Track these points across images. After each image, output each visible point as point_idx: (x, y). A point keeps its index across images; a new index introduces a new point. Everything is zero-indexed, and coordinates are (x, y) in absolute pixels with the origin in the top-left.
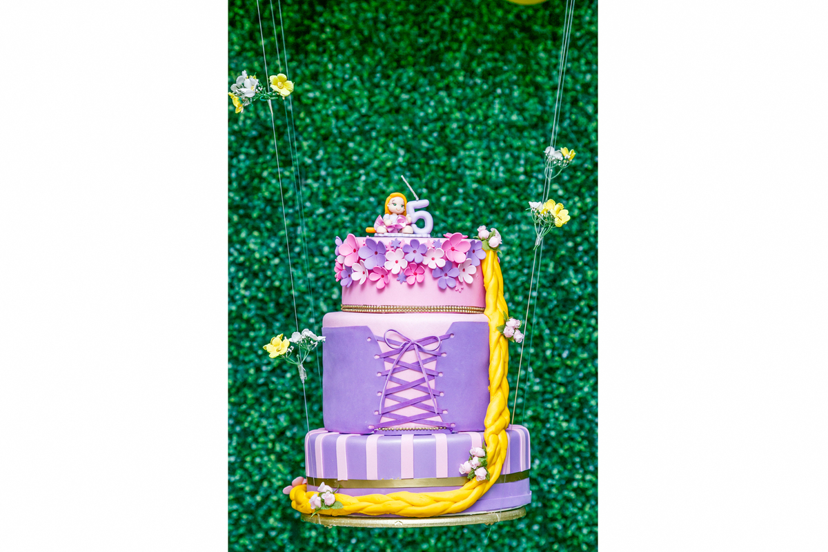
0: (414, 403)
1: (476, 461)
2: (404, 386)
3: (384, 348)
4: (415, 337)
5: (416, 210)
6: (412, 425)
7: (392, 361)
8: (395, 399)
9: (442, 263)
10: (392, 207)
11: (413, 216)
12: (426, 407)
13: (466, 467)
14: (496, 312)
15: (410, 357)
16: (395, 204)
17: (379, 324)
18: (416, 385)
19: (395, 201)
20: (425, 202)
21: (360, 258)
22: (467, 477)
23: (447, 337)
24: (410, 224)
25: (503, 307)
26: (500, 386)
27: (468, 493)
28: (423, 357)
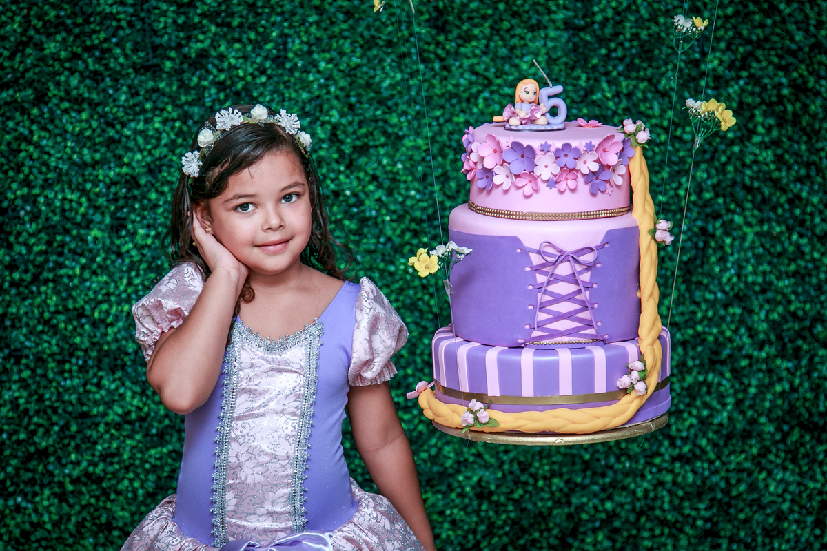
0: (569, 316)
1: (635, 375)
2: (558, 299)
3: (536, 260)
4: (569, 248)
5: (550, 97)
6: (566, 339)
7: (545, 274)
8: (548, 312)
9: (595, 167)
10: (524, 96)
11: (546, 105)
12: (580, 320)
13: (624, 381)
14: (643, 214)
15: (564, 269)
16: (527, 92)
17: (531, 235)
18: (569, 298)
19: (526, 88)
20: (559, 89)
21: (504, 161)
22: (625, 391)
23: (601, 247)
24: (544, 115)
25: (650, 209)
26: (651, 295)
27: (625, 408)
28: (578, 268)
